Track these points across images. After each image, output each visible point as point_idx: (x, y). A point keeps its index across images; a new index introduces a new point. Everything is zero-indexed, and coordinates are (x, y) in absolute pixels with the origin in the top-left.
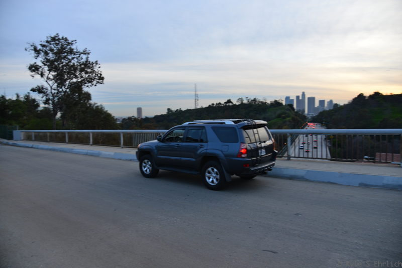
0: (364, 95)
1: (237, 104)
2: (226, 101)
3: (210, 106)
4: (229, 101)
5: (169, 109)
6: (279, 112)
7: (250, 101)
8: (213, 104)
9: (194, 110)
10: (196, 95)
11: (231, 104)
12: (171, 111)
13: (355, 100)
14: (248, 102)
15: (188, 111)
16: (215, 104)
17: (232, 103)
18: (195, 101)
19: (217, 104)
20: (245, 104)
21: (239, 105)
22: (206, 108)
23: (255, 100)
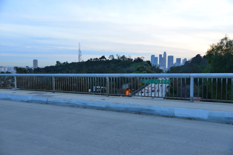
0: (201, 56)
1: (110, 59)
2: (101, 57)
3: (89, 60)
4: (103, 57)
5: (58, 62)
6: (139, 66)
7: (120, 57)
8: (91, 59)
9: (77, 63)
10: (80, 51)
11: (104, 60)
12: (60, 63)
13: (194, 59)
14: (119, 58)
15: (73, 64)
16: (93, 59)
17: (105, 58)
18: (79, 57)
19: (94, 59)
20: (116, 60)
21: (111, 60)
22: (86, 62)
23: (123, 57)
